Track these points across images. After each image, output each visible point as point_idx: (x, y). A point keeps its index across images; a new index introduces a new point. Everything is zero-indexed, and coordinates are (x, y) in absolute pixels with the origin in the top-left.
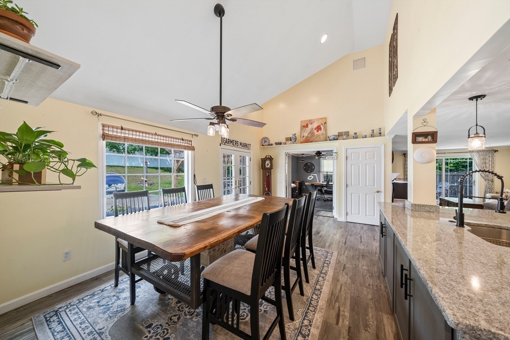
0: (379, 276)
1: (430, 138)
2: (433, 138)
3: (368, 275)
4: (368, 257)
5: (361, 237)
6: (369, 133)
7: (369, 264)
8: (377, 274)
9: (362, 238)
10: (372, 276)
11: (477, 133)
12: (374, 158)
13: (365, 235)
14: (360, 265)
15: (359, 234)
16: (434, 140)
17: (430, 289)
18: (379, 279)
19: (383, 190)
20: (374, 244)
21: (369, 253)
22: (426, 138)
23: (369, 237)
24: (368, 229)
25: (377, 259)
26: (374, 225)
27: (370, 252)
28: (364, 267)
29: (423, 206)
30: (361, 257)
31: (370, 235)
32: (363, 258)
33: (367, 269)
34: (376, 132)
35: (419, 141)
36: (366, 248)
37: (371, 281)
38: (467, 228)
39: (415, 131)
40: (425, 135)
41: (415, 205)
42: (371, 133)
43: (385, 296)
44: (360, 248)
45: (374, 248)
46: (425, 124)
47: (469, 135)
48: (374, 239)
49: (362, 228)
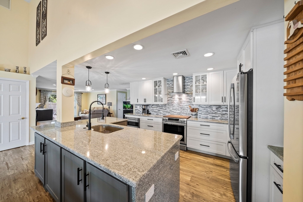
0: (37, 188)
1: (71, 82)
2: (73, 82)
3: (26, 194)
4: (20, 178)
5: (7, 164)
6: (13, 68)
7: (24, 184)
8: (35, 187)
9: (9, 164)
10: (30, 192)
11: (89, 84)
12: (19, 90)
13: (11, 159)
14: (14, 192)
15: (3, 161)
16: (73, 84)
17: (114, 173)
18: (37, 190)
19: (28, 116)
20: (23, 163)
21: (21, 174)
22: (69, 81)
23: (16, 159)
24: (13, 153)
25: (31, 174)
26: (19, 147)
27: (22, 172)
28: (20, 190)
29: (68, 123)
30: (12, 183)
31: (17, 157)
32: (15, 183)
33: (23, 189)
34: (21, 69)
35: (65, 82)
36: (16, 171)
37: (31, 198)
38: (92, 129)
39: (63, 76)
40: (69, 79)
41: (63, 123)
42: (16, 69)
43: (47, 200)
44: (8, 174)
45: (25, 166)
46: (69, 73)
47: (86, 84)
48: (23, 159)
49: (6, 155)
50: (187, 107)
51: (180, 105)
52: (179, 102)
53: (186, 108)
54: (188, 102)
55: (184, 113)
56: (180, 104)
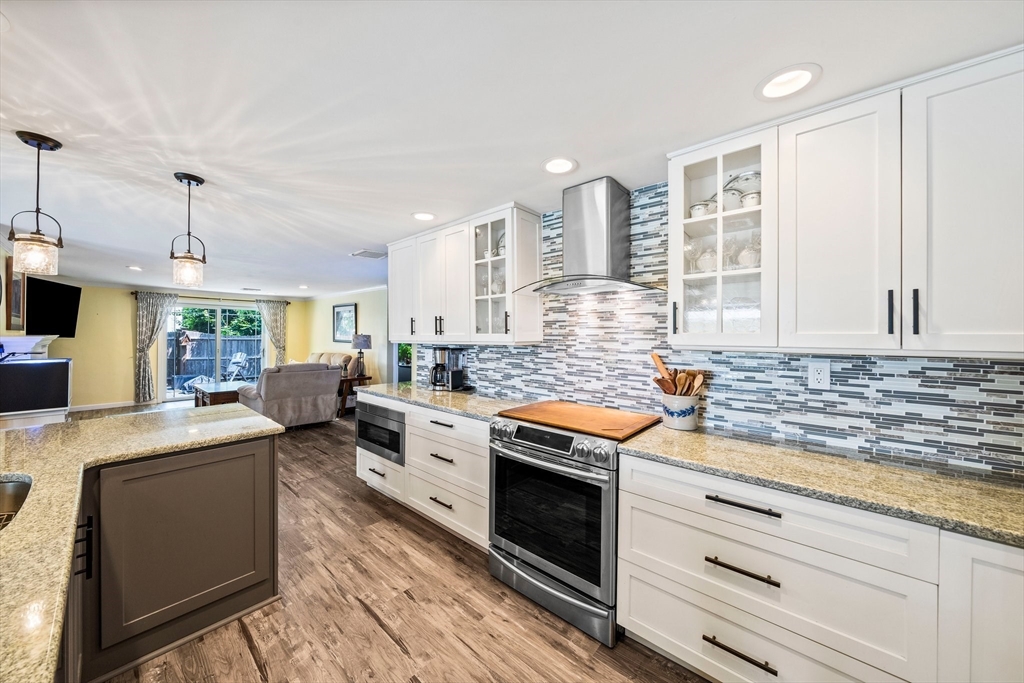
50: (646, 365)
51: (603, 350)
52: (601, 332)
53: (640, 369)
54: (648, 332)
55: (624, 395)
56: (606, 345)
